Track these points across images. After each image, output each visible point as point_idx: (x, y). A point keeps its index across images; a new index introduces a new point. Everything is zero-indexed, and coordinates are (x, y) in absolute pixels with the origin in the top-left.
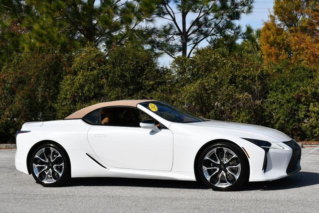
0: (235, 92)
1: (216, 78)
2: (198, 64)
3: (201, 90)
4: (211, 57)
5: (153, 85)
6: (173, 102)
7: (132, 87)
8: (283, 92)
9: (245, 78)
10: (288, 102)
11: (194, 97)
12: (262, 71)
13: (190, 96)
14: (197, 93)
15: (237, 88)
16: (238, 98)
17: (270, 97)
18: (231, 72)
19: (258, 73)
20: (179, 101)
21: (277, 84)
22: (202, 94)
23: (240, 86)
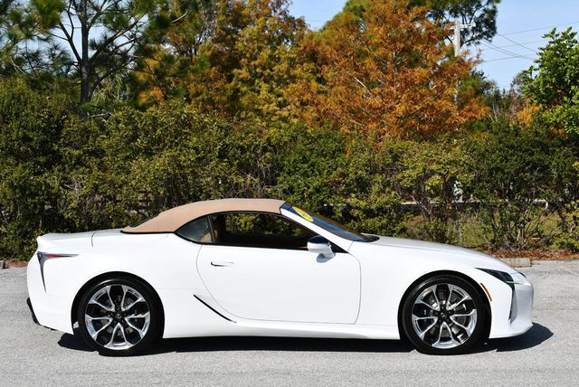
0: (230, 174)
1: (195, 148)
2: (162, 122)
3: (174, 169)
4: (182, 112)
5: (79, 158)
6: (121, 187)
7: (42, 159)
8: (305, 175)
9: (243, 150)
10: (318, 190)
11: (161, 180)
12: (268, 140)
13: (156, 179)
14: (169, 174)
15: (231, 167)
16: (237, 184)
17: (281, 183)
18: (220, 139)
19: (262, 142)
20: (132, 185)
21: (295, 161)
22: (175, 175)
23: (235, 163)
